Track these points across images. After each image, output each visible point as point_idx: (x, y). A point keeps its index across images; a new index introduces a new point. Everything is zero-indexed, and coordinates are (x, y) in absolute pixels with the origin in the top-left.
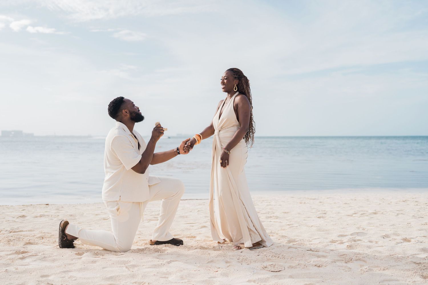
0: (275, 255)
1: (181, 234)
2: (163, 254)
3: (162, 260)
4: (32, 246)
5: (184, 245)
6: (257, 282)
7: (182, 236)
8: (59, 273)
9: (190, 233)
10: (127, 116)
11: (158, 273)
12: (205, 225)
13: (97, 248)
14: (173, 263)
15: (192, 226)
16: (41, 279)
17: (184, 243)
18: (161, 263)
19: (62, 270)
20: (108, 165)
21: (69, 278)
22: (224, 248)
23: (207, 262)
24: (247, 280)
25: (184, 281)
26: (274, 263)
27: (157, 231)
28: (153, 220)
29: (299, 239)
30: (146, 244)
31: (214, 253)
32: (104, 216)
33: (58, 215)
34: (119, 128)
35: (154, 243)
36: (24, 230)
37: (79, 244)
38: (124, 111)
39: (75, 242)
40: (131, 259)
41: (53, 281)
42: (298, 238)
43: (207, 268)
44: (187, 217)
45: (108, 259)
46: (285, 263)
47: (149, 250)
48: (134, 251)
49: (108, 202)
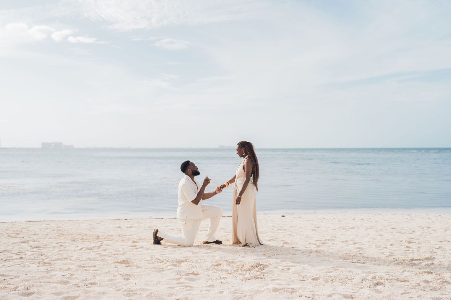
2: (211, 248)
3: (211, 251)
4: (137, 243)
7: (222, 239)
8: (159, 255)
9: (227, 238)
10: (190, 172)
11: (209, 256)
13: (174, 244)
14: (216, 252)
15: (229, 234)
16: (152, 257)
17: (222, 243)
19: (161, 254)
20: (180, 199)
21: (165, 257)
24: (253, 259)
25: (222, 259)
27: (207, 236)
28: (204, 230)
34: (186, 179)
35: (205, 243)
36: (127, 235)
38: (188, 170)
39: (162, 242)
40: (194, 250)
43: (234, 255)
44: (225, 229)
45: (182, 250)
46: (276, 253)
47: (203, 246)
48: (195, 246)
49: (180, 219)
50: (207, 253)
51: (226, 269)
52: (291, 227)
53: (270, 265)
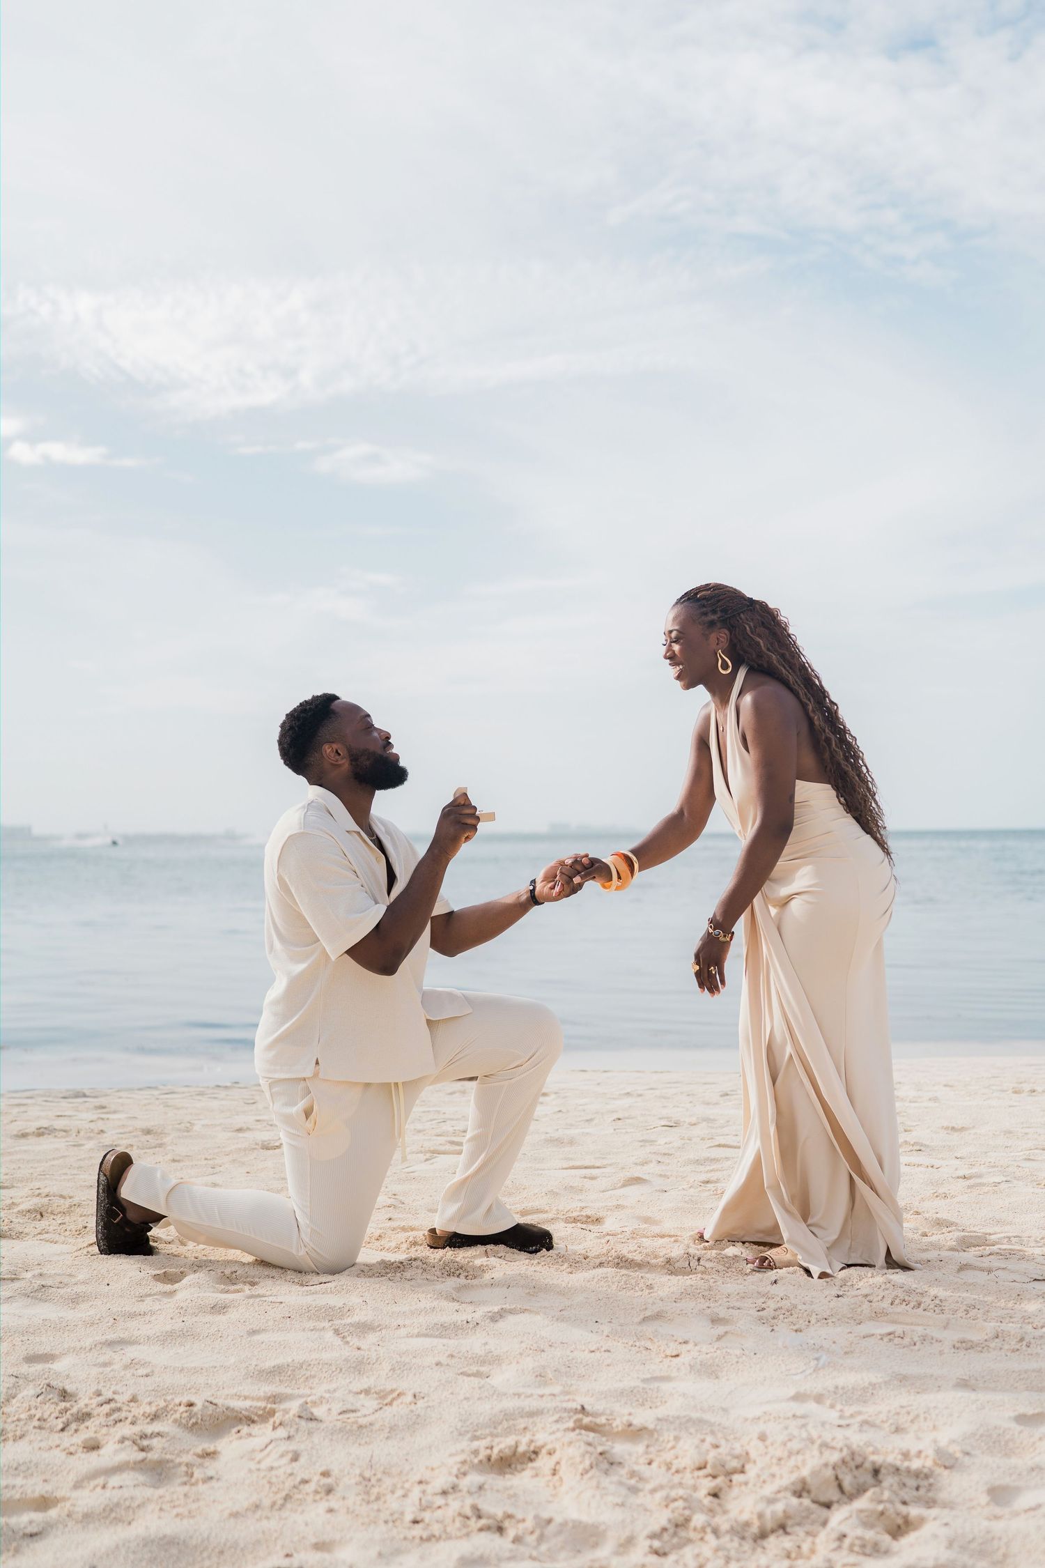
0: (906, 1298)
1: (547, 1208)
2: (475, 1282)
3: (470, 1308)
5: (557, 1252)
6: (828, 1402)
7: (550, 1216)
8: (91, 1349)
9: (583, 1205)
10: (339, 766)
11: (452, 1356)
12: (641, 1176)
13: (233, 1255)
14: (511, 1319)
15: (592, 1178)
16: (25, 1369)
17: (555, 1240)
18: (464, 1317)
19: (103, 1338)
21: (126, 1367)
22: (709, 1265)
23: (642, 1317)
24: (792, 1392)
25: (547, 1391)
26: (899, 1329)
27: (454, 1194)
28: (444, 1153)
29: (1002, 1235)
30: (415, 1244)
31: (669, 1285)
32: (264, 1136)
33: (102, 1131)
35: (441, 1243)
37: (169, 1239)
38: (327, 749)
39: (156, 1233)
40: (354, 1299)
41: (68, 1376)
42: (997, 1229)
43: (637, 1344)
44: (571, 1142)
45: (271, 1299)
46: (945, 1328)
47: (425, 1265)
48: (369, 1271)
49: (274, 1083)
50: (443, 1330)
51: (577, 1525)
52: (947, 1128)
53: (949, 1463)
